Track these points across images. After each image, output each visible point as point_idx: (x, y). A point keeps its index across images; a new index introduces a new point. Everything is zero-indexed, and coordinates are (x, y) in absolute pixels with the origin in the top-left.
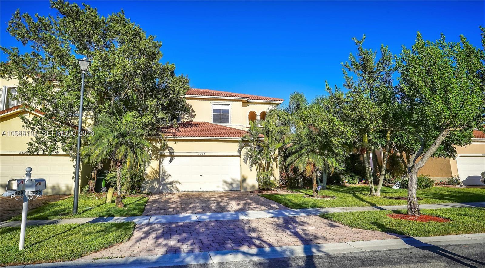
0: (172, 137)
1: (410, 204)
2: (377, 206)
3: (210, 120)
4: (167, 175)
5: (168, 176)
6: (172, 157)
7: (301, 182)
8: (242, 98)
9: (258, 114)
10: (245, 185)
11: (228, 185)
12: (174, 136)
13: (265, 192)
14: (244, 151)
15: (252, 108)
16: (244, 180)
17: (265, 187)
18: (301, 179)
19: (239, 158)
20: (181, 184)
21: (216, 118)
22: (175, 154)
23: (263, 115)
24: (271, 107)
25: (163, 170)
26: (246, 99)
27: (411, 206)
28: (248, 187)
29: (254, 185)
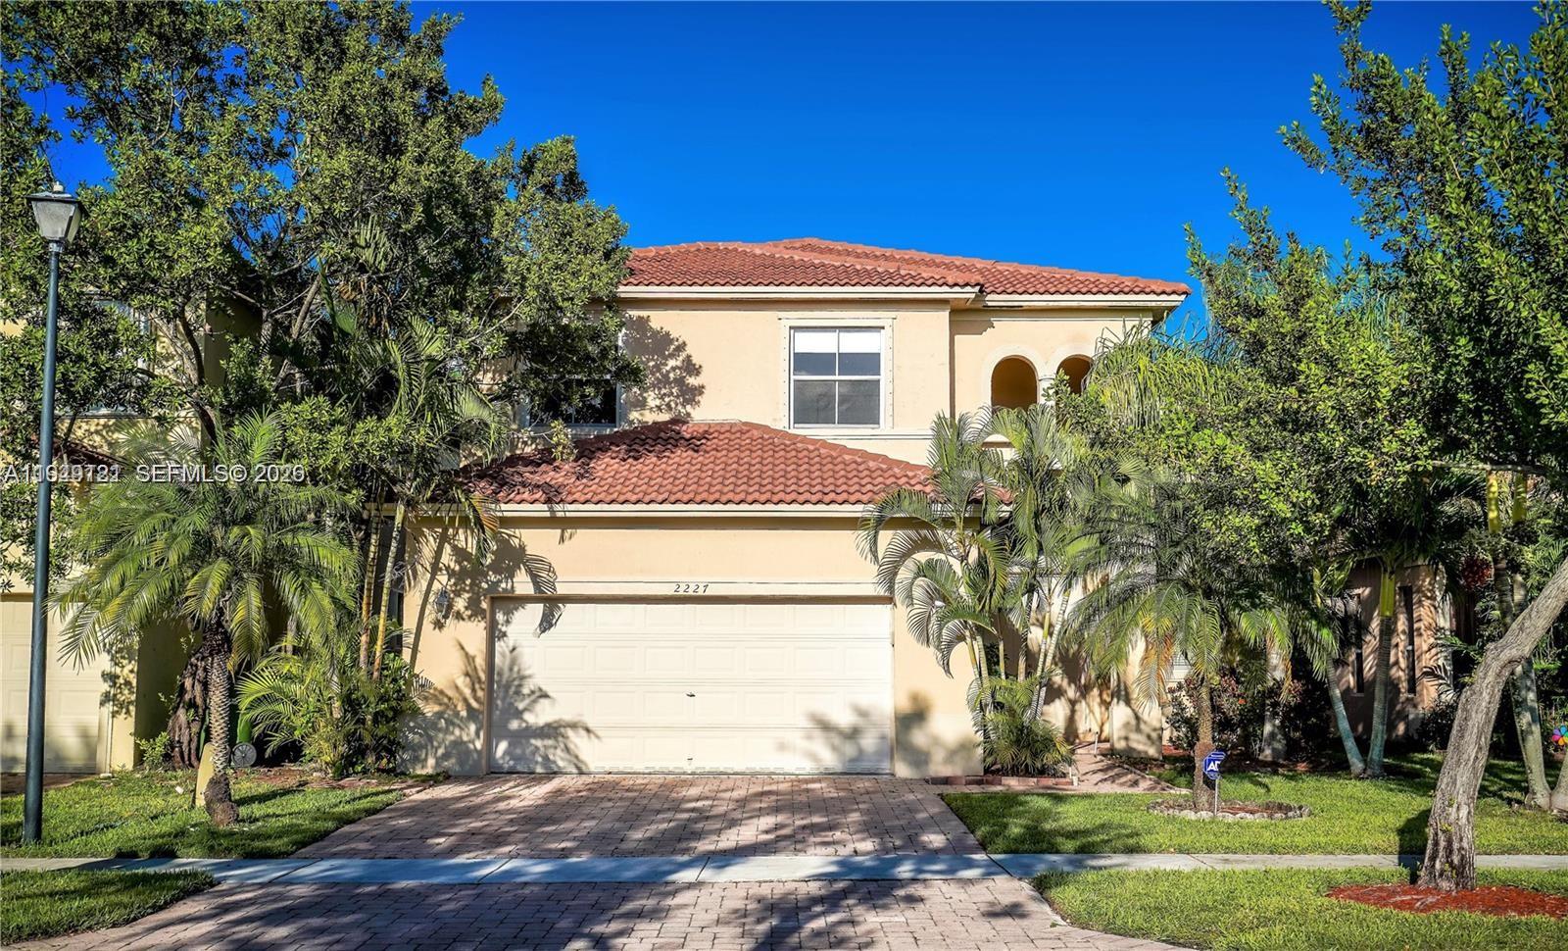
0: (540, 510)
4: (533, 692)
5: (533, 697)
6: (552, 603)
10: (919, 738)
11: (837, 741)
12: (548, 501)
13: (1012, 784)
16: (914, 716)
19: (883, 609)
20: (597, 737)
22: (562, 590)
25: (516, 669)
28: (938, 756)
29: (965, 747)
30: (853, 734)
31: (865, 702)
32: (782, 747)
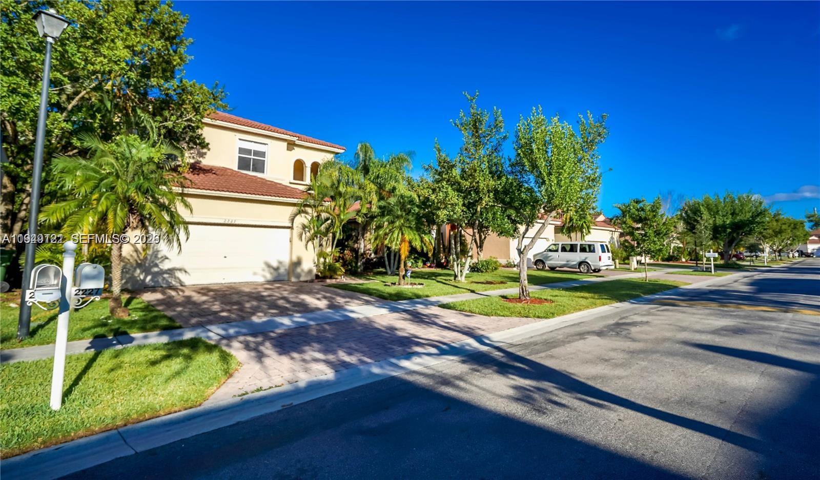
0: (177, 190)
2: (476, 292)
4: (162, 257)
5: (162, 259)
8: (289, 137)
9: (308, 164)
10: (299, 270)
11: (272, 271)
12: (183, 187)
13: (328, 281)
14: (301, 220)
15: (298, 154)
16: (298, 263)
17: (328, 274)
19: (289, 230)
20: (189, 273)
21: (244, 164)
23: (315, 167)
26: (294, 139)
27: (522, 289)
28: (303, 274)
29: (310, 271)
30: (277, 269)
31: (281, 259)
32: (255, 274)
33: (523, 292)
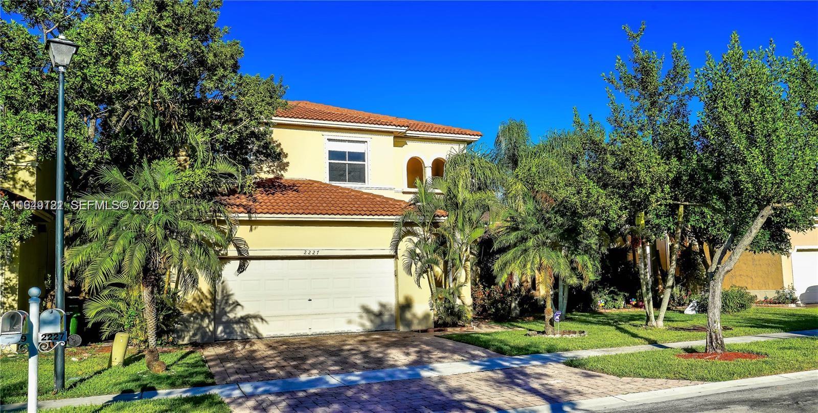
0: (244, 216)
1: (711, 334)
2: (659, 343)
3: (323, 176)
4: (234, 303)
5: (234, 305)
6: (244, 260)
7: (515, 307)
8: (394, 127)
9: (428, 163)
10: (408, 315)
11: (373, 317)
12: (249, 212)
13: (450, 330)
14: (405, 245)
15: (413, 149)
16: (406, 306)
17: (449, 319)
18: (517, 302)
19: (392, 260)
20: (266, 321)
21: (336, 173)
22: (251, 254)
23: (438, 167)
24: (457, 149)
25: (225, 292)
26: (403, 129)
27: (711, 337)
28: (416, 322)
29: (426, 317)
30: (380, 315)
31: (384, 300)
32: (350, 322)
33: (711, 343)
